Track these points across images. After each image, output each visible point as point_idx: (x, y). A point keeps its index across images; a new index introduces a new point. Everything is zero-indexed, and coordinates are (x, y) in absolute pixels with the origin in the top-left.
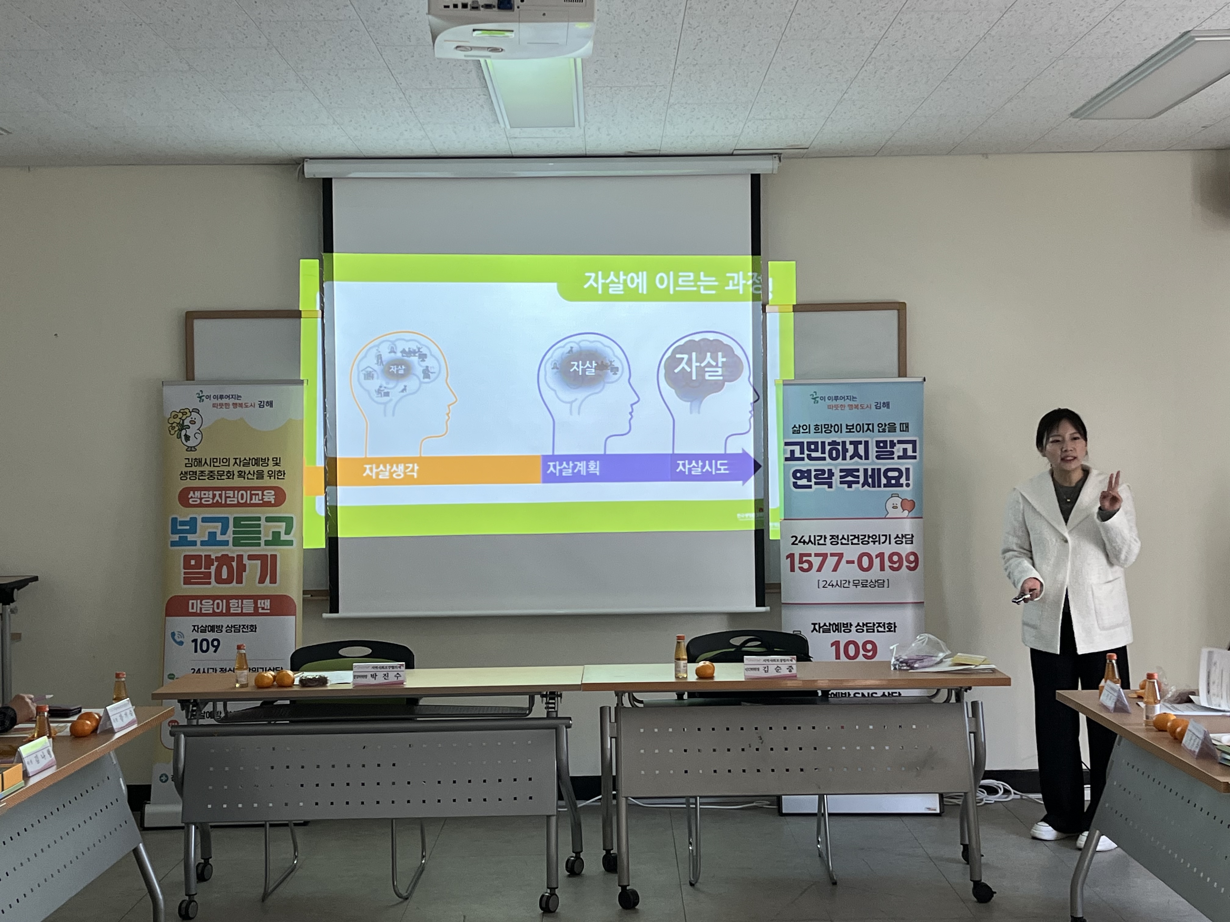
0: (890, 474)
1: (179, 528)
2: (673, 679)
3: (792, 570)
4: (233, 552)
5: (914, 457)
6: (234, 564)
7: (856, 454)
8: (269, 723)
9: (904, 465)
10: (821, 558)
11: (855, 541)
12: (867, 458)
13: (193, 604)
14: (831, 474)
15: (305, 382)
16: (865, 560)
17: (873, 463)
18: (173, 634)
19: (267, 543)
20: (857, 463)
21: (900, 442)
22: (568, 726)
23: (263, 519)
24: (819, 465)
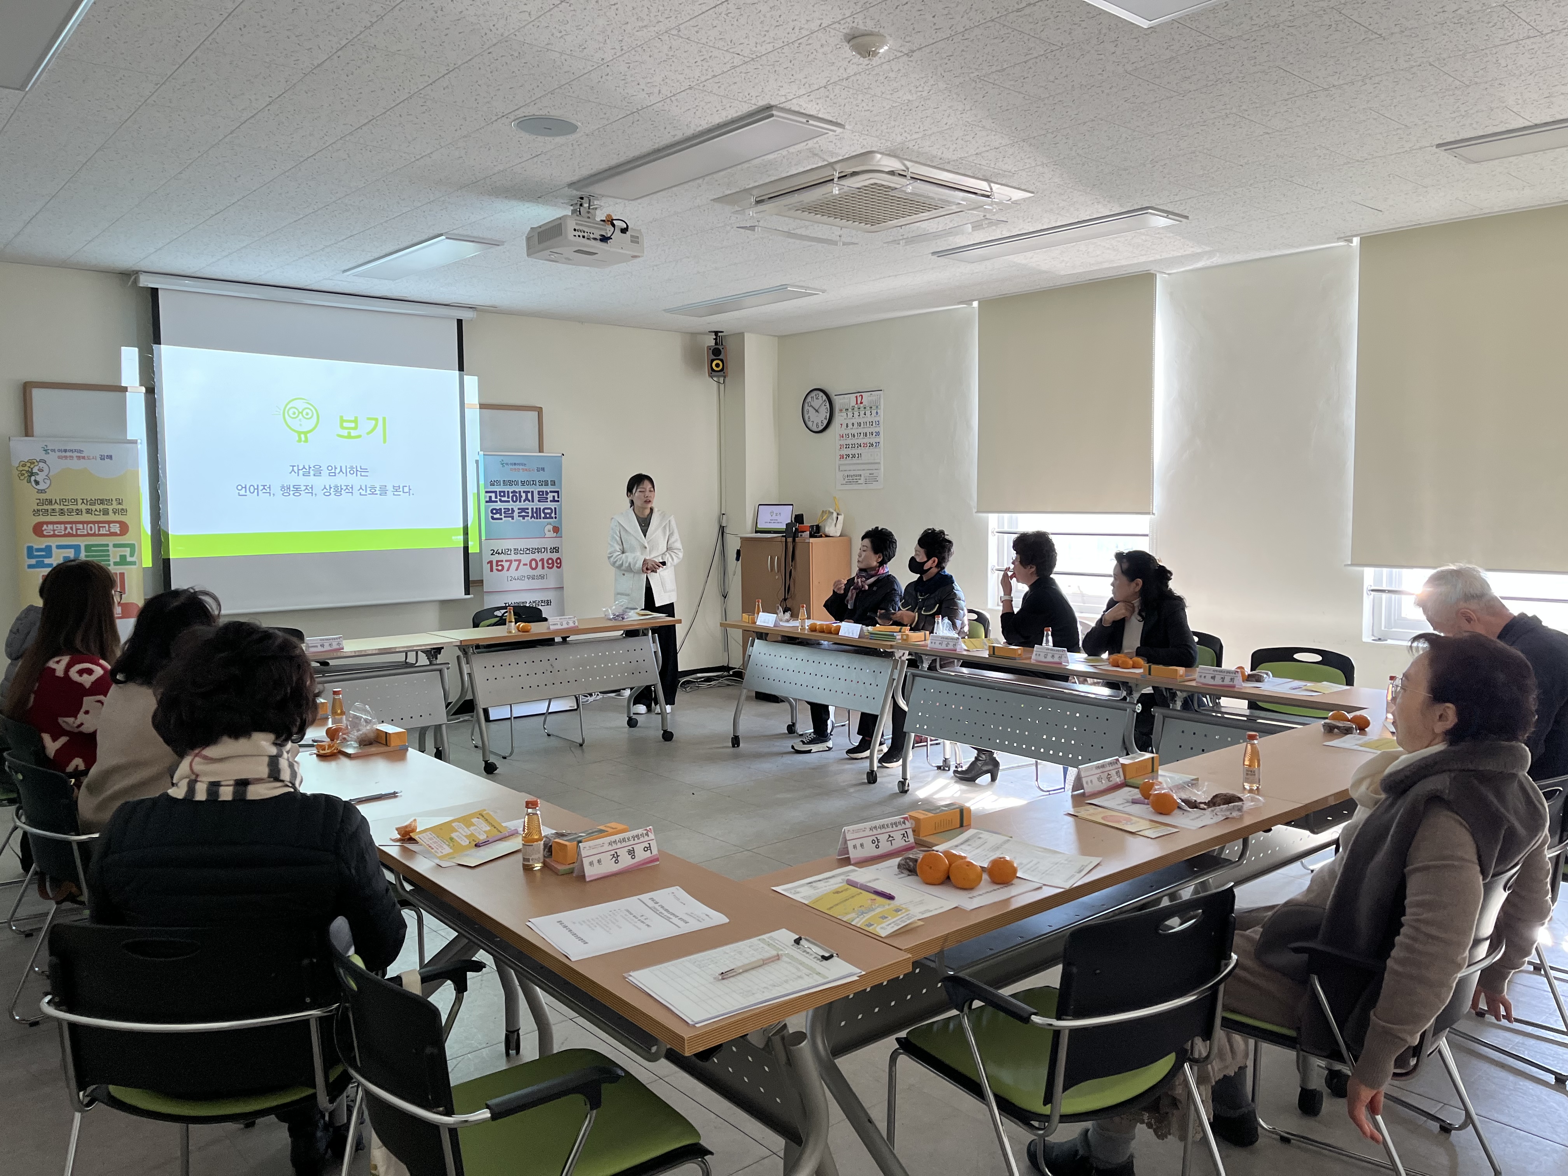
0: (546, 511)
3: (492, 570)
5: (558, 501)
7: (527, 499)
9: (553, 505)
10: (509, 563)
11: (528, 552)
12: (533, 501)
14: (513, 511)
16: (534, 563)
17: (536, 505)
20: (527, 504)
23: (111, 546)
24: (506, 506)
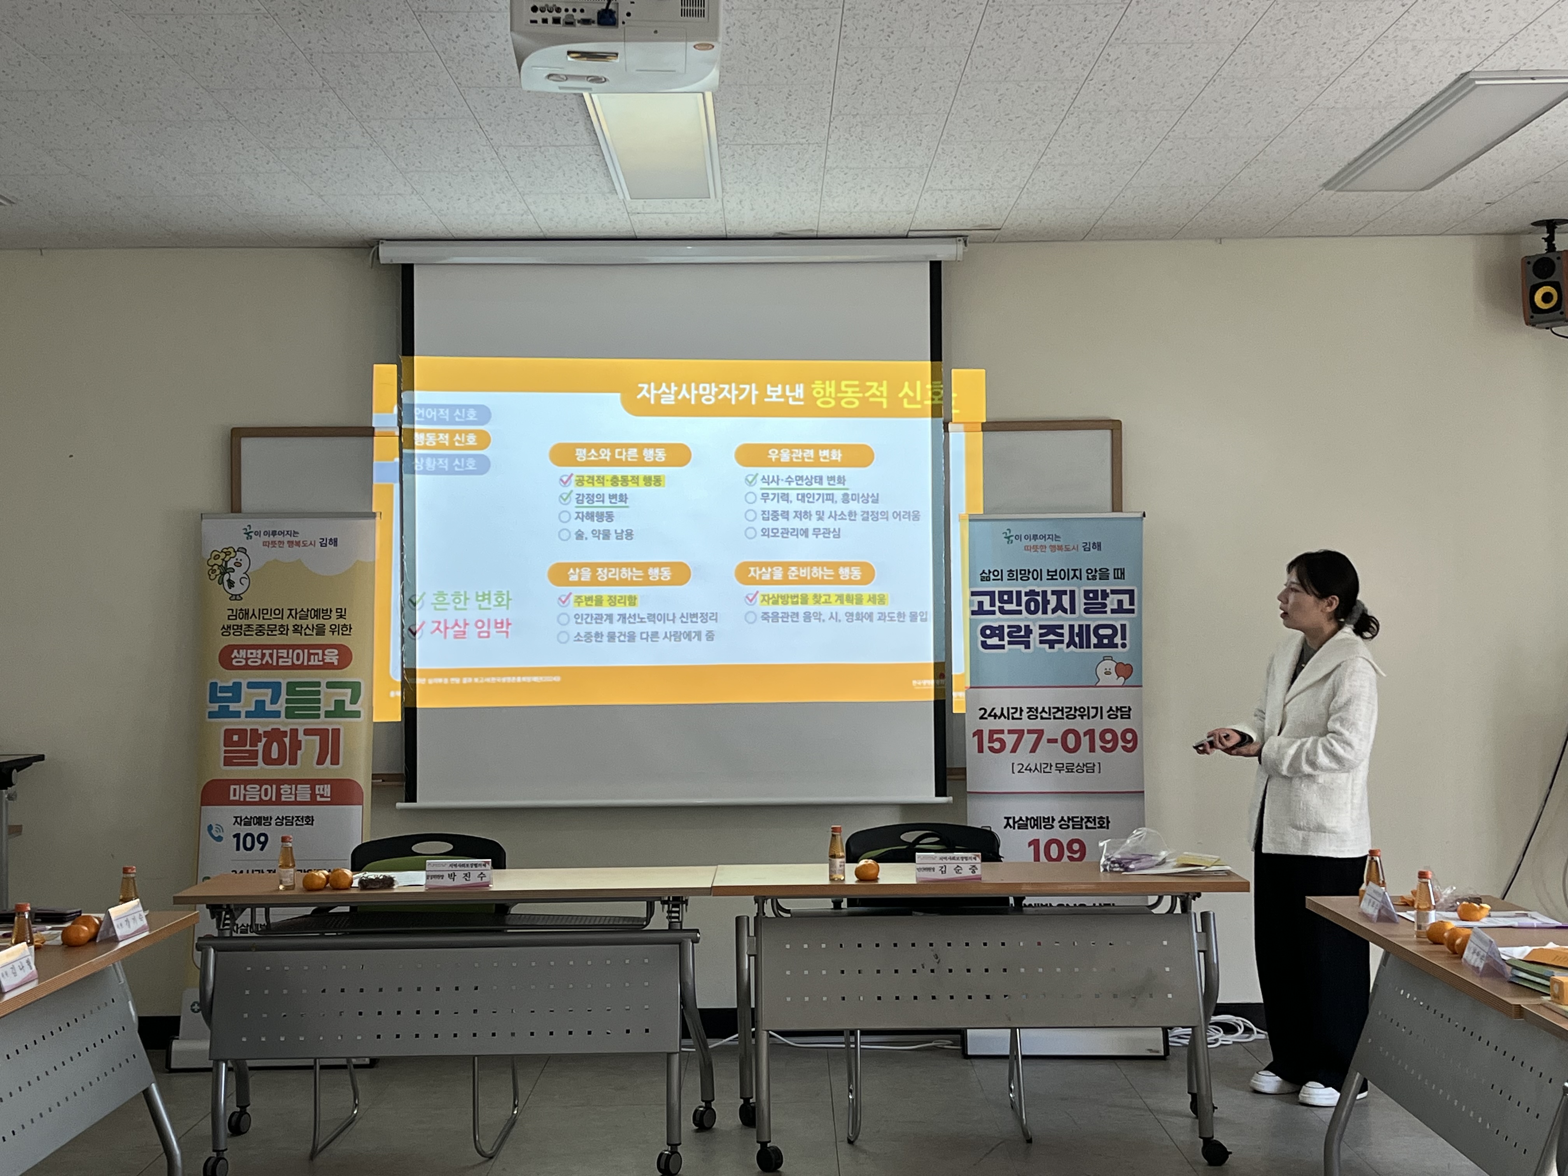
0: (1102, 632)
1: (219, 695)
2: (827, 882)
3: (981, 750)
4: (286, 725)
5: (1132, 611)
6: (287, 740)
7: (1059, 607)
8: (322, 936)
9: (1118, 620)
10: (1016, 736)
11: (1059, 715)
12: (1073, 611)
13: (235, 789)
14: (1028, 631)
15: (378, 515)
16: (1071, 740)
17: (1080, 618)
18: (210, 828)
19: (328, 714)
20: (1060, 618)
21: (1114, 592)
22: (696, 941)
23: (323, 685)
24: (1014, 620)
